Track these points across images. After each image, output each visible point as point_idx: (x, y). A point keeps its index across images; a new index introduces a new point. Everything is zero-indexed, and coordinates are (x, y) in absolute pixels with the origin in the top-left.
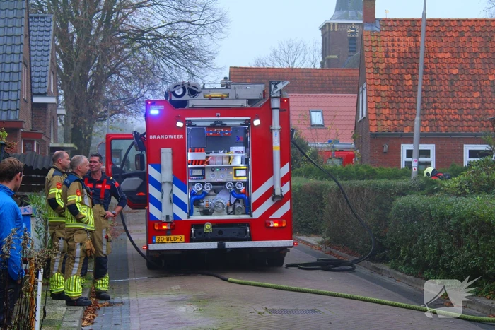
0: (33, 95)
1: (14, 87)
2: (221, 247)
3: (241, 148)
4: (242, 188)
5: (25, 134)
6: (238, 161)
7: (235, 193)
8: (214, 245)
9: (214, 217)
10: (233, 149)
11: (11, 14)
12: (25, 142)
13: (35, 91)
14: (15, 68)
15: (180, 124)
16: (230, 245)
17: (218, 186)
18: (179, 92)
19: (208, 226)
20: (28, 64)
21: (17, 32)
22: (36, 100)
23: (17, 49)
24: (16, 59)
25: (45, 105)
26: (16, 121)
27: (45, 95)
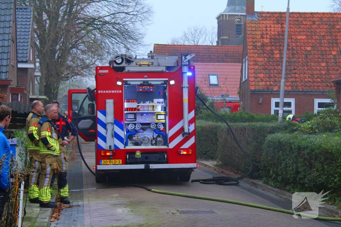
0: (18, 62)
1: (5, 56)
2: (147, 168)
3: (162, 100)
4: (162, 128)
5: (12, 89)
6: (159, 109)
7: (157, 130)
8: (142, 166)
9: (142, 147)
10: (156, 101)
11: (3, 6)
12: (12, 94)
13: (20, 59)
14: (6, 43)
15: (119, 83)
16: (153, 166)
17: (145, 126)
18: (119, 61)
19: (138, 153)
20: (15, 41)
22: (20, 66)
23: (7, 31)
24: (6, 37)
25: (26, 69)
26: (6, 80)
27: (26, 62)
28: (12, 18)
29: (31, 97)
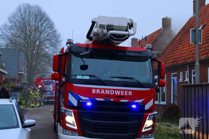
0: (19, 71)
1: (15, 71)
2: (48, 101)
3: (52, 85)
4: (52, 91)
5: (17, 80)
6: (51, 87)
7: (51, 92)
8: (47, 100)
9: (47, 96)
10: (50, 85)
11: (15, 57)
12: (17, 82)
13: (20, 71)
14: (15, 68)
15: (42, 81)
16: (49, 100)
17: (48, 91)
18: (42, 76)
19: (46, 97)
20: (18, 66)
21: (16, 60)
22: (20, 73)
23: (16, 64)
24: (16, 66)
25: (21, 74)
26: (15, 78)
27: (21, 71)
28: (17, 58)
29: (23, 82)
